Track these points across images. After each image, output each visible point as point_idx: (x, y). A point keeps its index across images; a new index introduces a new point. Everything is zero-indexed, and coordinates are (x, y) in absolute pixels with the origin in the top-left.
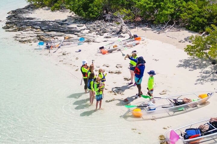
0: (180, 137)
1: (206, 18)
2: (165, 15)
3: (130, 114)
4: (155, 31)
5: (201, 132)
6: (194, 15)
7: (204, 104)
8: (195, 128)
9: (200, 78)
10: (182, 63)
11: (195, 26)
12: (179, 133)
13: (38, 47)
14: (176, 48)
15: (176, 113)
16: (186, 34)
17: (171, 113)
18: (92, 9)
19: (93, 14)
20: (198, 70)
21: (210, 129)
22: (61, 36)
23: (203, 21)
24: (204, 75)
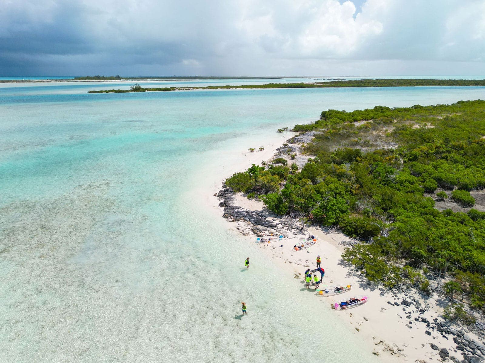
0: (339, 305)
1: (353, 228)
2: (329, 222)
3: (318, 293)
4: (324, 232)
5: (347, 304)
6: (347, 224)
7: (349, 290)
8: (344, 302)
9: (348, 273)
10: (340, 262)
11: (347, 232)
12: (338, 304)
13: (256, 241)
14: (337, 249)
15: (337, 294)
16: (342, 237)
17: (335, 294)
18: (282, 209)
19: (282, 212)
20: (348, 268)
21: (350, 303)
22: (266, 230)
23: (352, 230)
24: (350, 271)
